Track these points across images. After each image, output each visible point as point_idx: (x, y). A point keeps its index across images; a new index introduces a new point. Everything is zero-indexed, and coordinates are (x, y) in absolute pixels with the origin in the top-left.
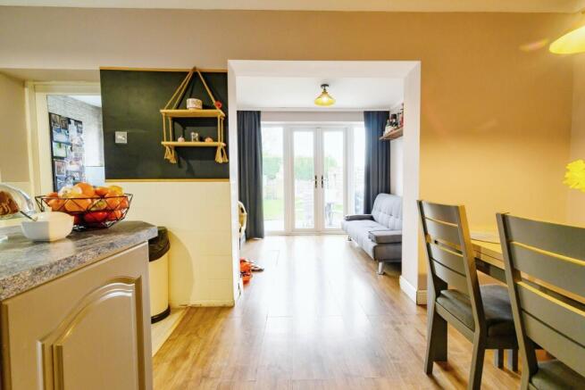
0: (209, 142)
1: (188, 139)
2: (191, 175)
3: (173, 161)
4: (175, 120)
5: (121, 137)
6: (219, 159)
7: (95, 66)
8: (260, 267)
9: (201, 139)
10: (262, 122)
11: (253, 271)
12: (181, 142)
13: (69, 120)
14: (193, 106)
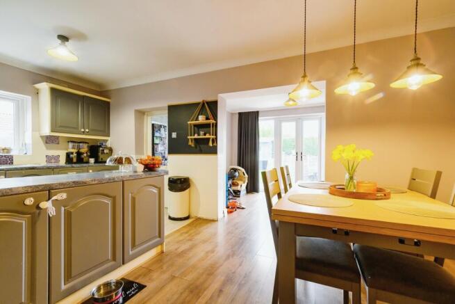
0: (207, 136)
1: (199, 135)
2: (201, 152)
3: (193, 145)
4: (195, 126)
5: (174, 135)
6: (211, 144)
7: (166, 104)
8: (243, 206)
9: (205, 134)
10: (259, 118)
11: (238, 208)
12: (196, 136)
13: (161, 126)
14: (202, 119)
